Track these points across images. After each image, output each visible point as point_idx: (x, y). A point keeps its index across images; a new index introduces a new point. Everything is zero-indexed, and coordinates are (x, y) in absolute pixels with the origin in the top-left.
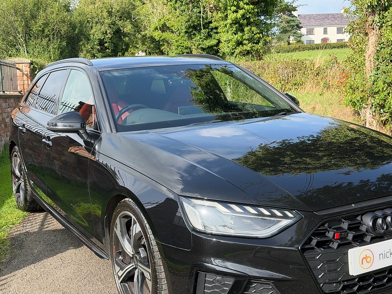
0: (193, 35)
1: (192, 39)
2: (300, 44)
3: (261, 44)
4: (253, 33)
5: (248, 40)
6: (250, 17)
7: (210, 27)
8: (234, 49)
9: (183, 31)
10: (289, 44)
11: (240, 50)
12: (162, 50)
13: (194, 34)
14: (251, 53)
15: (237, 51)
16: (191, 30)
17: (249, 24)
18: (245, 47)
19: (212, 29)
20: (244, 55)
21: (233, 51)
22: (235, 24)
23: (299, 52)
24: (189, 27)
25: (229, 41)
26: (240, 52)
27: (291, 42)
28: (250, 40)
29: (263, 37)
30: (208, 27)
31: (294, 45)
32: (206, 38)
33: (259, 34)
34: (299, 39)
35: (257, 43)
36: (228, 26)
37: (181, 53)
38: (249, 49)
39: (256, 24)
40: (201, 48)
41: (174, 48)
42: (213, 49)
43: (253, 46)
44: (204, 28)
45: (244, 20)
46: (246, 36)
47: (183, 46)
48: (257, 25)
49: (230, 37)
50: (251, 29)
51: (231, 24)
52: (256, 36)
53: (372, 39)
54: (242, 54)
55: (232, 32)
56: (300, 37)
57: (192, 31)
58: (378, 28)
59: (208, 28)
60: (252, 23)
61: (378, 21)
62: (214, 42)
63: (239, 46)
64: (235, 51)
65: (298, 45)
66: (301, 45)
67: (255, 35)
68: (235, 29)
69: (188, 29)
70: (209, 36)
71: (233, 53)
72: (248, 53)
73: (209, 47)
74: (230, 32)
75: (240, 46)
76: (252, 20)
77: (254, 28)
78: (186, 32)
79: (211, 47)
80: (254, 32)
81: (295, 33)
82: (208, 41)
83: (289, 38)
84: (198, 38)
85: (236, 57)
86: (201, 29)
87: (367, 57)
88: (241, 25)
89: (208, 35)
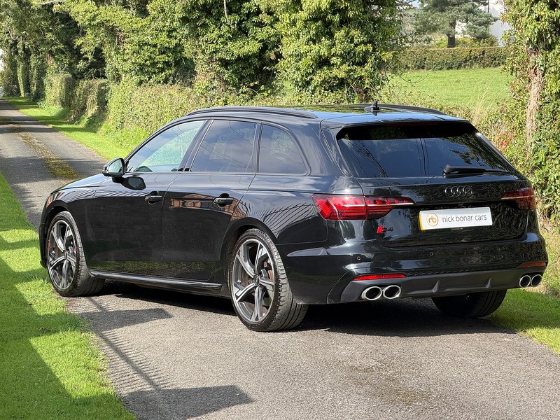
0: (201, 26)
1: (198, 36)
2: (484, 46)
3: (368, 67)
4: (352, 41)
5: (341, 56)
6: (347, 8)
7: (245, 11)
8: (310, 74)
9: (177, 16)
10: (452, 42)
11: (323, 76)
12: (80, 47)
13: (204, 26)
14: (348, 85)
15: (317, 79)
16: (196, 14)
17: (345, 22)
18: (335, 72)
19: (249, 15)
20: (332, 89)
21: (308, 79)
22: (315, 20)
23: (482, 71)
24: (193, 8)
25: (299, 57)
26: (324, 82)
27: (458, 37)
28: (346, 57)
29: (374, 50)
30: (240, 9)
31: (468, 48)
32: (234, 37)
33: (365, 44)
34: (482, 29)
35: (362, 64)
36: (299, 24)
37: (148, 62)
38: (342, 75)
39: (360, 22)
40: (221, 60)
41: (129, 48)
42: (250, 64)
43: (351, 70)
44: (230, 13)
45: (334, 14)
46: (338, 49)
47: (155, 46)
48: (361, 25)
49: (304, 48)
50: (348, 33)
51: (306, 21)
52: (358, 49)
53: (535, 89)
54: (327, 86)
55: (309, 37)
56: (487, 24)
57: (199, 18)
58: (541, 73)
59: (238, 12)
60: (350, 20)
61: (540, 63)
62: (252, 47)
63: (320, 67)
64: (312, 79)
65: (478, 48)
66: (487, 47)
67: (356, 45)
68: (313, 32)
69: (190, 12)
70: (241, 32)
71: (308, 83)
72: (342, 83)
73: (239, 59)
74: (303, 39)
75: (325, 68)
76: (351, 14)
77: (355, 33)
78: (184, 20)
79: (244, 60)
80: (355, 41)
81: (470, 12)
82: (239, 43)
83: (453, 25)
84: (214, 36)
85: (313, 91)
86: (221, 14)
87: (528, 114)
88: (327, 24)
89: (240, 29)
